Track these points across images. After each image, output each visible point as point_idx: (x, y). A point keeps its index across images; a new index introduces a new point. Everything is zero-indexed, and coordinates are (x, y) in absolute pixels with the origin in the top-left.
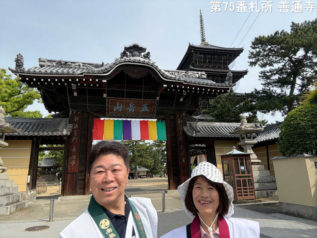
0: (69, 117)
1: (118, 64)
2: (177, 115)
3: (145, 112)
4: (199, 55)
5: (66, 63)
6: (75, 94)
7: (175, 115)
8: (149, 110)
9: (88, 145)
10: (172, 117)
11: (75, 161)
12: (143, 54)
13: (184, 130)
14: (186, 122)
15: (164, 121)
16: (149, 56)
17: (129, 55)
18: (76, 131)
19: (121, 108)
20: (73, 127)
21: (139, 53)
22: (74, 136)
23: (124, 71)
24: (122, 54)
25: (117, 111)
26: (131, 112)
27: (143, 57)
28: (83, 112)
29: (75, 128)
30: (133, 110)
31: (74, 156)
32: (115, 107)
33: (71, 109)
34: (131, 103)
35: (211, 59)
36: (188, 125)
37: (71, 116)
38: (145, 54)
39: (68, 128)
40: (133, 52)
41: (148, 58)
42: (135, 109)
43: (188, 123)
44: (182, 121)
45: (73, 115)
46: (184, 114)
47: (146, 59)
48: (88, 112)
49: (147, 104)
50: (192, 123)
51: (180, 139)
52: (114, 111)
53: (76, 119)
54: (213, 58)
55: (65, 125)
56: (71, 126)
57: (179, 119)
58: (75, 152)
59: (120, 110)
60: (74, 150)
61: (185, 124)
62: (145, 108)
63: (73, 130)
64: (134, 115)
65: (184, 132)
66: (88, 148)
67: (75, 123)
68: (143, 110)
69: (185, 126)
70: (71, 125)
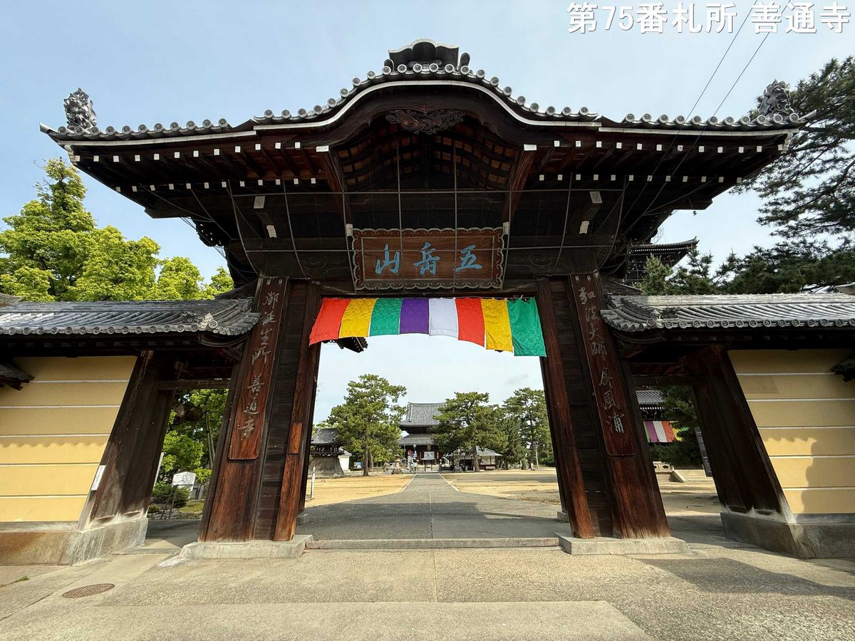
0: (253, 295)
2: (574, 276)
3: (469, 273)
6: (271, 231)
7: (564, 279)
8: (481, 267)
10: (557, 287)
11: (254, 422)
13: (603, 319)
14: (607, 295)
15: (532, 300)
18: (267, 332)
19: (397, 265)
20: (259, 322)
23: (387, 113)
25: (386, 274)
26: (428, 274)
28: (292, 282)
30: (431, 268)
31: (253, 406)
32: (378, 262)
33: (261, 275)
36: (617, 306)
37: (259, 291)
45: (265, 289)
46: (597, 275)
48: (307, 281)
49: (474, 247)
50: (629, 298)
52: (376, 275)
53: (272, 298)
56: (252, 317)
57: (583, 290)
59: (393, 271)
62: (467, 261)
63: (258, 328)
64: (434, 283)
67: (269, 309)
68: (463, 267)
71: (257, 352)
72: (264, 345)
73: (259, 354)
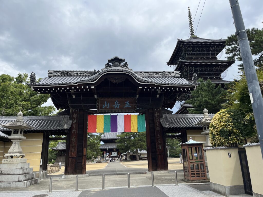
0: (69, 114)
1: (102, 74)
2: (155, 109)
3: (128, 108)
4: (188, 48)
5: (68, 72)
6: (74, 97)
7: (153, 109)
8: (131, 106)
9: (84, 135)
10: (151, 111)
11: (74, 148)
12: (122, 64)
13: (160, 121)
14: (162, 114)
15: (144, 115)
16: (127, 65)
17: (112, 66)
19: (109, 106)
20: (73, 122)
21: (119, 64)
22: (74, 129)
23: (108, 78)
24: (106, 65)
25: (106, 108)
26: (117, 108)
27: (122, 66)
28: (79, 110)
29: (74, 122)
30: (118, 107)
31: (74, 144)
32: (103, 105)
33: (71, 108)
34: (116, 102)
35: (199, 51)
36: (164, 118)
38: (124, 64)
39: (69, 123)
40: (114, 63)
41: (126, 67)
42: (119, 105)
43: (164, 115)
44: (158, 114)
46: (161, 108)
47: (125, 68)
48: (84, 110)
49: (129, 101)
50: (168, 115)
51: (157, 130)
52: (103, 108)
53: (75, 115)
54: (202, 50)
55: (67, 121)
56: (71, 121)
57: (156, 113)
58: (75, 141)
59: (107, 107)
60: (74, 139)
61: (162, 117)
62: (127, 105)
63: (72, 124)
64: (119, 110)
65: (160, 123)
66: (84, 138)
67: (74, 118)
68: (126, 106)
69: (162, 118)
73: (73, 131)
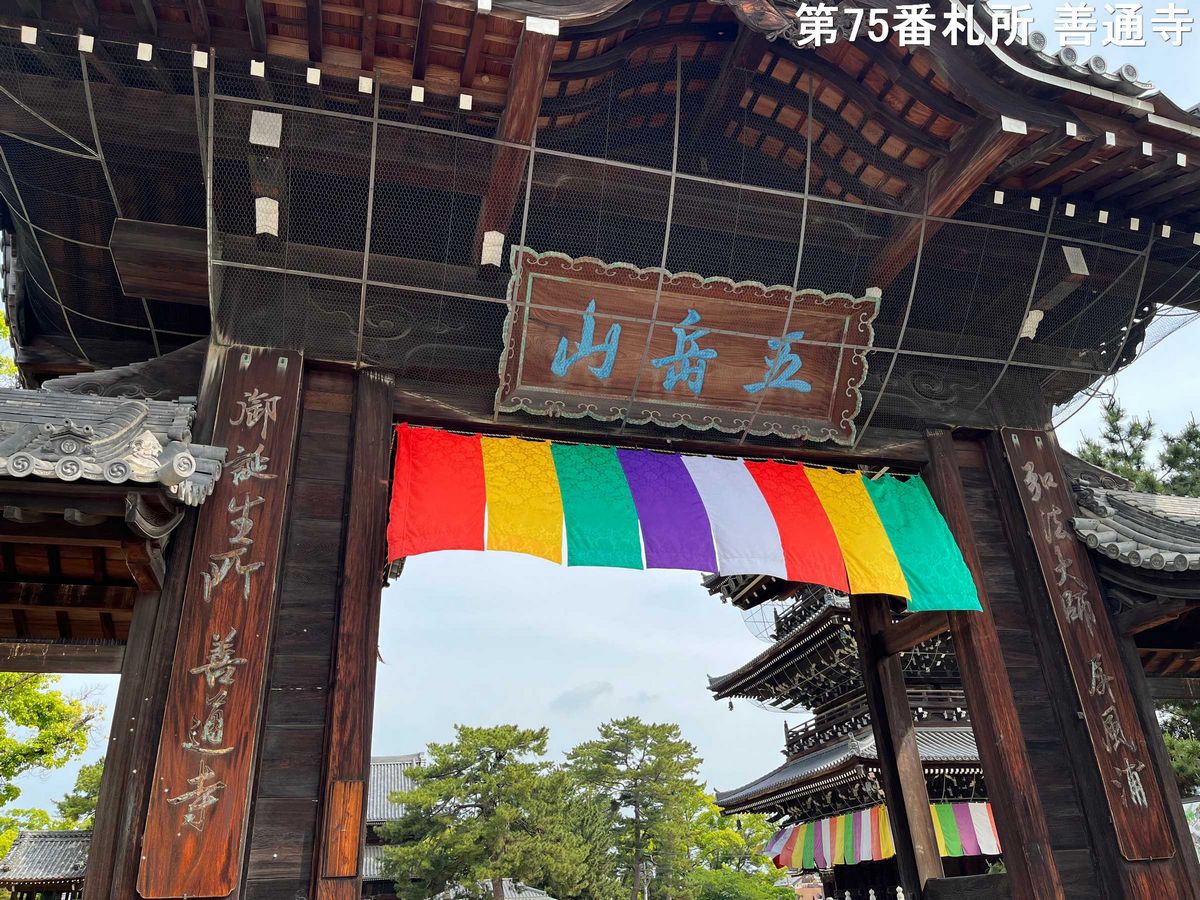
0: (194, 390)
2: (1008, 432)
3: (777, 401)
6: (267, 216)
7: (982, 441)
8: (807, 388)
9: (344, 629)
10: (966, 455)
11: (218, 778)
15: (918, 481)
18: (248, 505)
20: (226, 474)
22: (232, 549)
25: (580, 376)
26: (680, 391)
29: (240, 476)
30: (693, 377)
31: (214, 729)
32: (564, 345)
33: (220, 338)
37: (215, 385)
42: (711, 367)
44: (1051, 483)
45: (233, 380)
46: (1052, 434)
48: (358, 372)
49: (801, 336)
51: (1071, 614)
52: (551, 380)
53: (259, 408)
57: (1029, 467)
58: (230, 688)
59: (597, 371)
60: (219, 666)
62: (782, 369)
66: (341, 663)
67: (249, 438)
68: (768, 382)
69: (1087, 514)
70: (209, 449)
71: (220, 563)
72: (240, 545)
73: (225, 570)
